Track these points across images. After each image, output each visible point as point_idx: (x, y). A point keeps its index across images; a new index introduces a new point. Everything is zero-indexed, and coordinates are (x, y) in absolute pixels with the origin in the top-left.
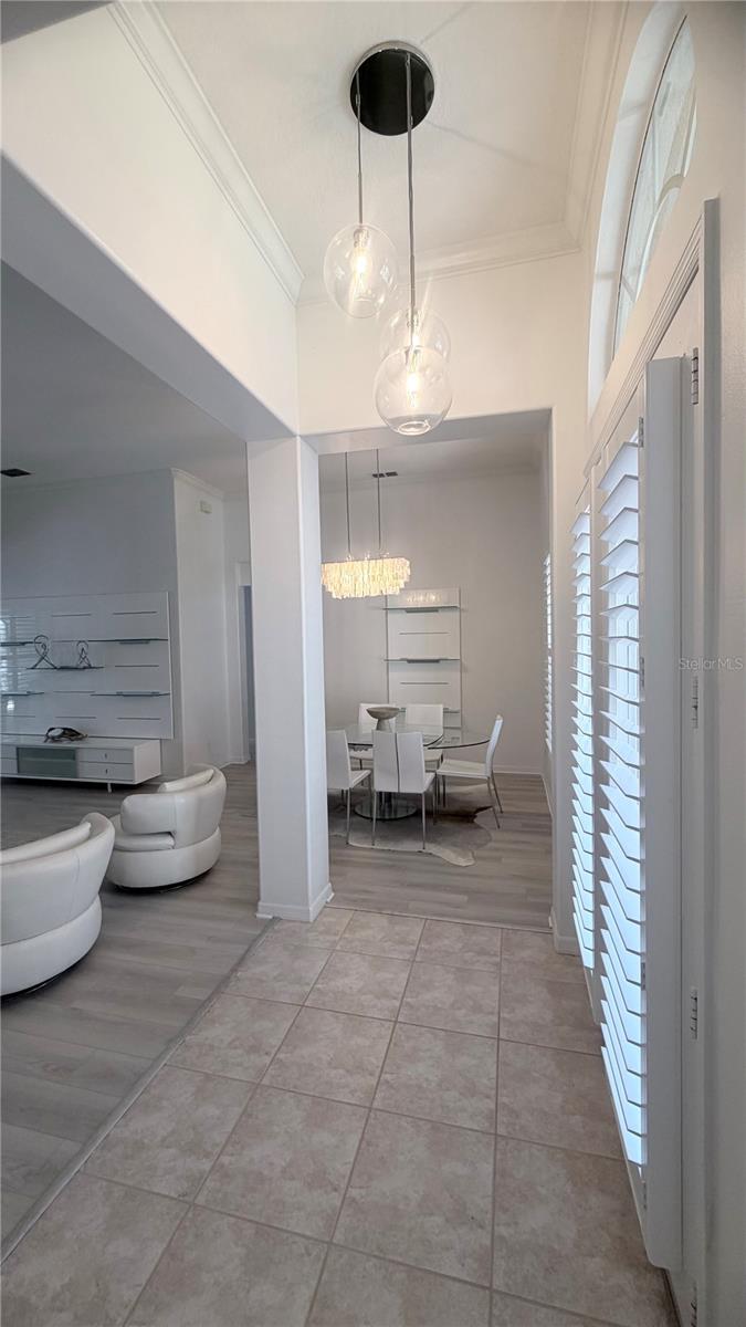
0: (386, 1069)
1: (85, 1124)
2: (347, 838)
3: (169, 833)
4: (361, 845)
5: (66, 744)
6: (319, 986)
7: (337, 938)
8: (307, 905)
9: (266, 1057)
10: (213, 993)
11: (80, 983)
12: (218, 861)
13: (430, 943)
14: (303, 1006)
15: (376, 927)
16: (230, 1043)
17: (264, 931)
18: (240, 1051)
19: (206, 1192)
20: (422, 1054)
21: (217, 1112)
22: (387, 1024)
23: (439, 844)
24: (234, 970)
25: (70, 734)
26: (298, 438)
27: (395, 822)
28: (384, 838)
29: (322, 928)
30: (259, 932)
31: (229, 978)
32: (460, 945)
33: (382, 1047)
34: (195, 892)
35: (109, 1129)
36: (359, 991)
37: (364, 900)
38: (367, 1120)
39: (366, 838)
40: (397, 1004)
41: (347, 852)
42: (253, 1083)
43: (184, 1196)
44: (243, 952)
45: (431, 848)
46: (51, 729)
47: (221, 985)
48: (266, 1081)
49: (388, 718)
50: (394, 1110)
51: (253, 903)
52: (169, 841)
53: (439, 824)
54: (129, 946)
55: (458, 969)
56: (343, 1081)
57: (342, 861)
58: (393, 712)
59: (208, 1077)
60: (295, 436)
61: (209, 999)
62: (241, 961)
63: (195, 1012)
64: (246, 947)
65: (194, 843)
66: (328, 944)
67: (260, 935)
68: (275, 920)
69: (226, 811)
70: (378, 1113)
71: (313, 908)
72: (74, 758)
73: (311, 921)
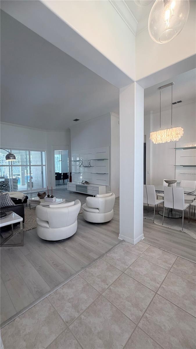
0: (148, 311)
1: (54, 283)
2: (154, 221)
3: (98, 209)
4: (158, 224)
5: (86, 185)
6: (131, 267)
7: (142, 253)
8: (133, 239)
9: (106, 285)
10: (98, 258)
11: (69, 243)
12: (112, 219)
13: (178, 266)
14: (123, 272)
15: (157, 253)
16: (98, 276)
17: (119, 243)
18: (99, 280)
19: (73, 325)
20: (164, 312)
21: (86, 298)
22: (153, 293)
23: (189, 230)
24: (106, 253)
25: (87, 183)
26: (135, 82)
27: (173, 219)
28: (167, 223)
29: (137, 248)
30: (117, 243)
31: (104, 254)
32: (192, 272)
33: (149, 300)
34: (104, 227)
35: (58, 288)
36: (145, 275)
37: (154, 242)
38: (134, 331)
39: (161, 222)
40: (159, 286)
41: (153, 225)
42: (100, 293)
43: (67, 323)
44: (111, 248)
45: (185, 230)
46: (83, 181)
47: (101, 256)
48: (103, 294)
49: (172, 183)
50: (147, 332)
51: (118, 234)
52: (97, 211)
53: (191, 223)
54: (83, 237)
55: (189, 281)
56: (130, 308)
57: (150, 228)
58: (175, 182)
59: (88, 285)
60: (133, 82)
61: (97, 259)
62: (110, 250)
63: (92, 262)
64: (112, 247)
65: (105, 213)
66: (138, 254)
67: (117, 244)
68: (123, 241)
69: (115, 205)
70: (140, 330)
71: (136, 240)
72: (87, 188)
73: (135, 244)
